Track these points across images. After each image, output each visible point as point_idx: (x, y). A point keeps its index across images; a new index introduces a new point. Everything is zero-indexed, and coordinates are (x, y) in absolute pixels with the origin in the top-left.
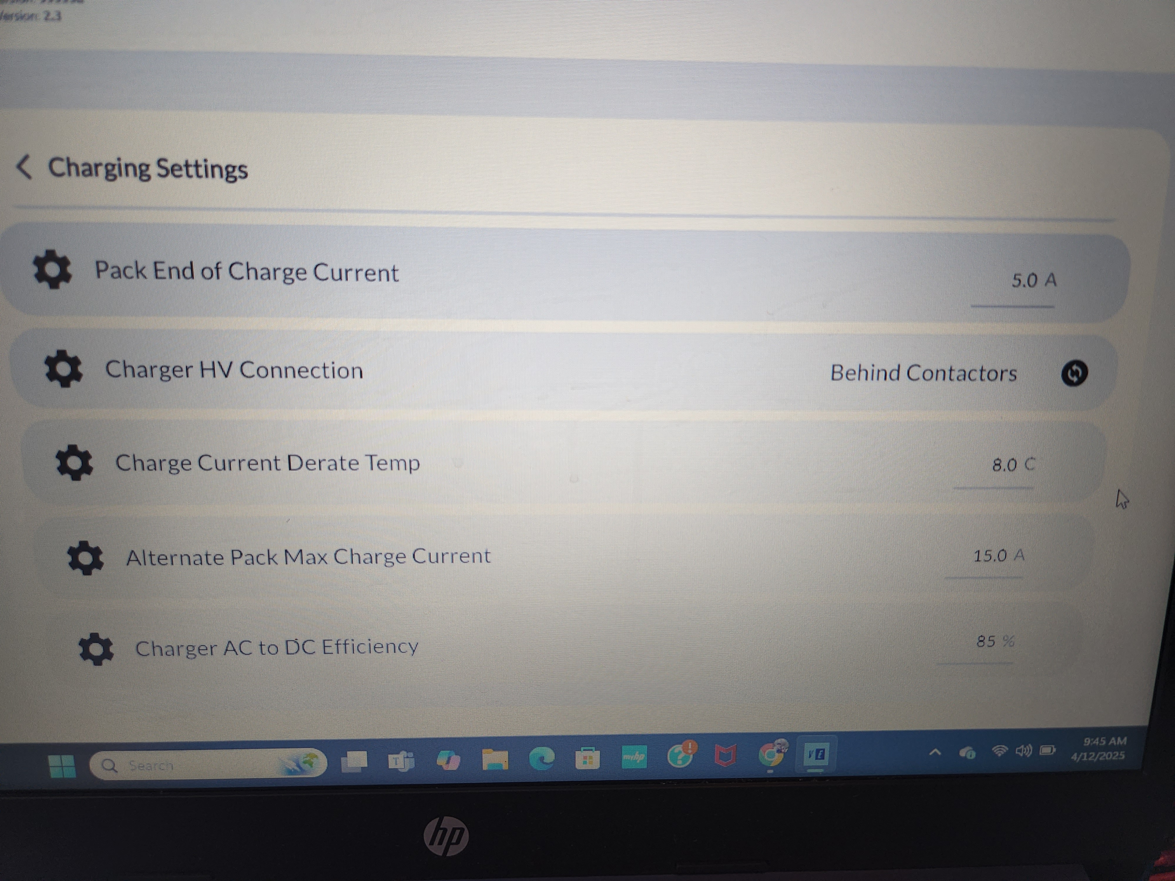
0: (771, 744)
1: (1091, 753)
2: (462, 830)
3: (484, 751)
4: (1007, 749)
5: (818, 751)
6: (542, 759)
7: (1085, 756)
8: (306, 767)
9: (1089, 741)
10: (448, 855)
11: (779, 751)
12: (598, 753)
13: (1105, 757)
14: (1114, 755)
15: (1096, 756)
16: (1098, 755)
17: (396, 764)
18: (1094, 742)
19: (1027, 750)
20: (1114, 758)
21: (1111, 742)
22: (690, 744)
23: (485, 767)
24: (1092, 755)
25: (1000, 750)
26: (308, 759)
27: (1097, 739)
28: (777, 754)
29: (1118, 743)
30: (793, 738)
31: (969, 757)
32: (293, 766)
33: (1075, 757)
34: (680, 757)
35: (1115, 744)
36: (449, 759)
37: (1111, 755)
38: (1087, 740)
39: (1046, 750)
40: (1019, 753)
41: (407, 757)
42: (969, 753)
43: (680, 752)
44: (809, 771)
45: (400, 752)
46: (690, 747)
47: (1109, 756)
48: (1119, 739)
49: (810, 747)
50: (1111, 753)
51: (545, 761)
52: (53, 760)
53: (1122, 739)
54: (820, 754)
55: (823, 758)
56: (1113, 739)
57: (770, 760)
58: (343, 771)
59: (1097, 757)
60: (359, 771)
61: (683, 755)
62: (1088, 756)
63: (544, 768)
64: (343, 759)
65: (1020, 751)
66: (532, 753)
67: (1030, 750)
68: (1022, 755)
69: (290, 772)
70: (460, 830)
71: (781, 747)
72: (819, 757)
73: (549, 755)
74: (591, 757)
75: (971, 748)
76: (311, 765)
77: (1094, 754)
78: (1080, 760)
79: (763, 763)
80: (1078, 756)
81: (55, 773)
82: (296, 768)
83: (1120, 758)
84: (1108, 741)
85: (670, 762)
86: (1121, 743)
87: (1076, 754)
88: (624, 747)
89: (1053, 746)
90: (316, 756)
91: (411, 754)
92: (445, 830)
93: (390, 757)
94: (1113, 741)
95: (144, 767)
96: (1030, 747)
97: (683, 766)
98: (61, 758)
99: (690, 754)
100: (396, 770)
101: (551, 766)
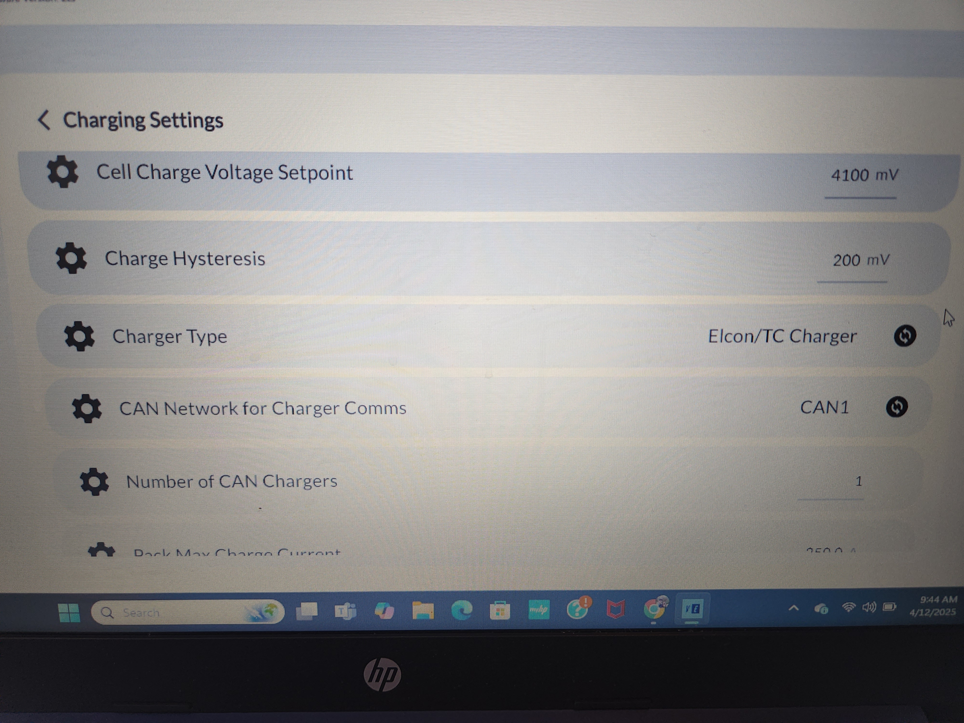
0: (655, 600)
1: (926, 610)
2: (396, 670)
3: (414, 603)
4: (855, 606)
5: (694, 606)
6: (462, 610)
7: (922, 613)
8: (267, 615)
9: (925, 600)
10: (384, 691)
11: (661, 606)
12: (509, 606)
13: (939, 613)
17: (341, 614)
18: (929, 600)
19: (872, 607)
20: (946, 615)
21: (944, 601)
22: (586, 599)
23: (415, 617)
26: (269, 608)
27: (932, 597)
28: (659, 608)
29: (950, 602)
30: (673, 595)
31: (822, 612)
32: (256, 614)
34: (577, 610)
35: (947, 602)
36: (385, 609)
37: (944, 612)
39: (888, 607)
40: (865, 609)
41: (351, 608)
42: (823, 610)
43: (577, 606)
44: (687, 623)
45: (344, 604)
46: (586, 602)
48: (951, 598)
49: (687, 603)
51: (465, 612)
52: (62, 607)
54: (695, 609)
55: (698, 612)
56: (946, 597)
57: (653, 613)
58: (298, 618)
59: (932, 614)
60: (311, 619)
61: (580, 608)
63: (464, 618)
64: (298, 609)
65: (866, 607)
66: (454, 605)
67: (875, 607)
69: (254, 619)
70: (393, 670)
71: (662, 603)
72: (695, 611)
73: (468, 607)
74: (503, 610)
75: (824, 605)
76: (271, 613)
77: (929, 610)
78: (918, 616)
79: (648, 616)
80: (915, 612)
81: (63, 619)
82: (259, 616)
83: (952, 614)
84: (941, 599)
85: (569, 614)
86: (953, 601)
88: (530, 601)
89: (894, 603)
90: (276, 607)
91: (353, 606)
92: (381, 670)
93: (337, 608)
95: (135, 614)
96: (874, 605)
97: (580, 618)
98: (68, 606)
99: (585, 608)
100: (341, 618)
101: (469, 616)
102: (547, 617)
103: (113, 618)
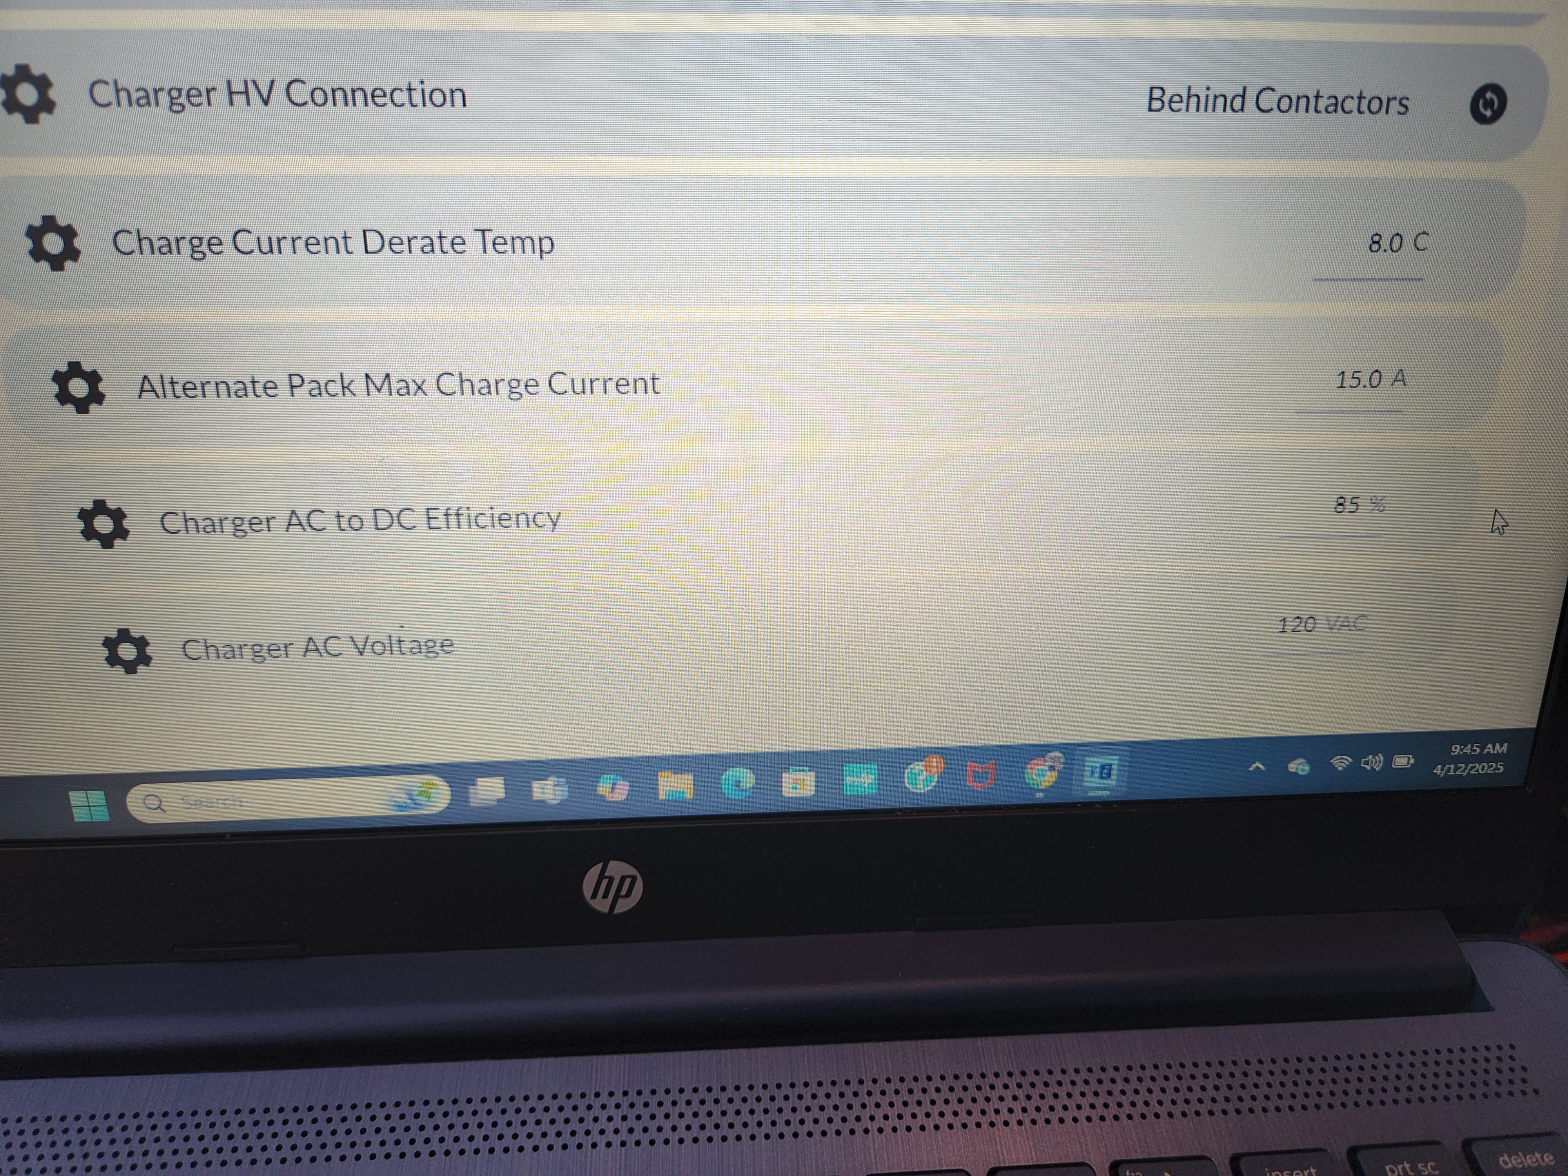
0: (1041, 760)
1: (1459, 765)
2: (634, 879)
3: (660, 774)
4: (1350, 760)
5: (1103, 767)
6: (738, 783)
7: (1452, 771)
8: (422, 799)
9: (1458, 750)
10: (616, 911)
11: (1052, 768)
12: (812, 775)
13: (1478, 771)
14: (1489, 767)
15: (1466, 769)
16: (1469, 767)
17: (543, 794)
18: (1465, 751)
19: (1376, 762)
20: (1489, 772)
21: (1487, 750)
22: (934, 761)
23: (662, 796)
24: (1461, 767)
25: (1341, 762)
27: (1469, 746)
28: (1049, 772)
29: (1495, 752)
30: (1069, 750)
31: (1300, 773)
32: (403, 798)
33: (1438, 770)
34: (921, 778)
35: (1492, 752)
36: (614, 785)
37: (1486, 768)
38: (1456, 748)
39: (1401, 761)
40: (1366, 766)
41: (558, 784)
42: (1301, 767)
43: (921, 772)
44: (1092, 793)
45: (548, 777)
46: (934, 765)
47: (1483, 769)
48: (1497, 745)
49: (1093, 762)
50: (1485, 764)
51: (742, 786)
52: (76, 798)
53: (1501, 746)
54: (1105, 771)
55: (1109, 776)
56: (1490, 745)
57: (1040, 780)
58: (474, 803)
59: (1467, 771)
60: (494, 804)
61: (924, 775)
62: (1456, 769)
63: (742, 795)
64: (471, 789)
65: (1367, 763)
66: (724, 776)
67: (1380, 762)
68: (1368, 768)
69: (401, 807)
70: (631, 879)
71: (1054, 763)
72: (1104, 775)
73: (747, 778)
74: (803, 781)
75: (1303, 760)
76: (429, 796)
77: (1463, 765)
78: (1446, 774)
79: (1031, 784)
80: (1442, 770)
81: (80, 815)
82: (409, 802)
83: (1497, 771)
84: (1483, 748)
85: (907, 785)
86: (1500, 752)
87: (1440, 766)
88: (846, 766)
89: (1410, 756)
90: (436, 786)
91: (563, 781)
92: (611, 880)
93: (536, 785)
94: (1489, 749)
95: (202, 803)
96: (1380, 758)
97: (926, 790)
98: (87, 795)
99: (934, 774)
100: (543, 802)
101: (750, 792)
102: (874, 791)
103: (164, 811)
